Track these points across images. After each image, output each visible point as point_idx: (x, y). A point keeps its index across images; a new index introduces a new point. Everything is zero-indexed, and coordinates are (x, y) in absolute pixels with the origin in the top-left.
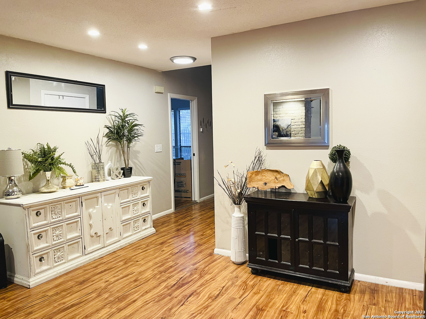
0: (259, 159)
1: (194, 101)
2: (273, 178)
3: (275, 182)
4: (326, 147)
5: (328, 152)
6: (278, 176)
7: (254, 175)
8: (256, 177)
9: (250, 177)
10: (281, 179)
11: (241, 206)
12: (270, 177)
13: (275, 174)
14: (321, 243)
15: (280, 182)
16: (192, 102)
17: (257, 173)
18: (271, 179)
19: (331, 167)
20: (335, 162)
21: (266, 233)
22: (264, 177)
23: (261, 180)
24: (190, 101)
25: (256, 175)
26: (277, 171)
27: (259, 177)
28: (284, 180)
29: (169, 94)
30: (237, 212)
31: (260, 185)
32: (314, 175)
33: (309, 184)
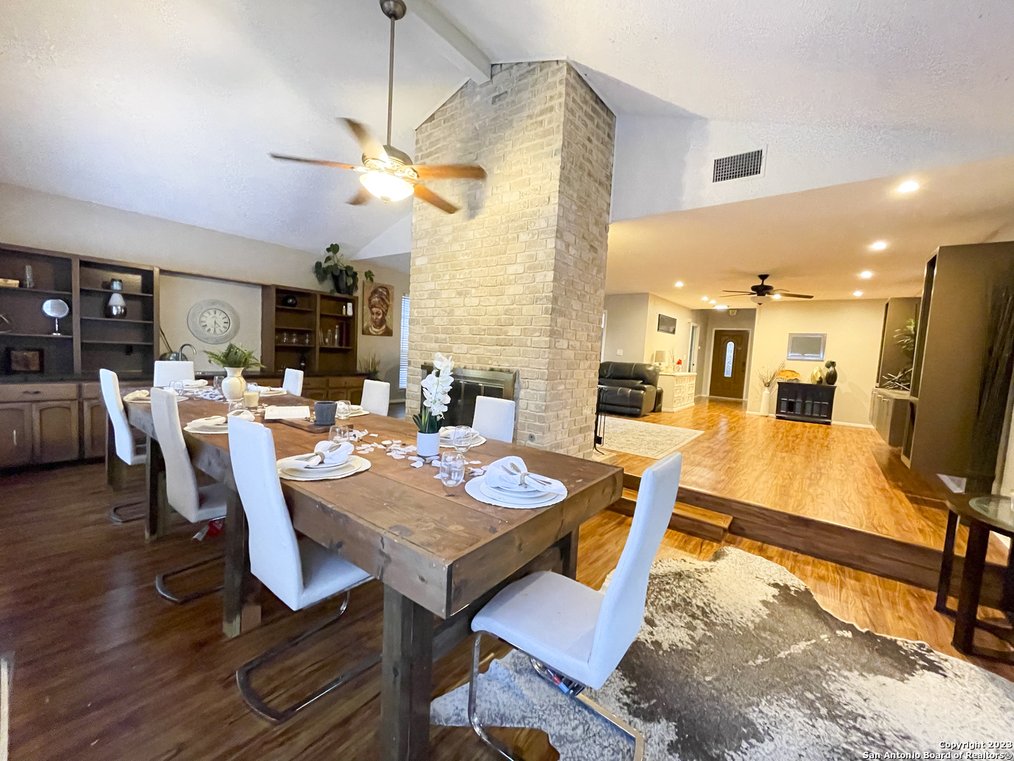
0: (783, 365)
2: (791, 374)
3: (792, 376)
4: (822, 361)
5: (824, 363)
8: (782, 374)
9: (779, 373)
11: (770, 388)
12: (789, 374)
13: (792, 372)
14: (819, 404)
15: (794, 377)
20: (828, 368)
21: (788, 399)
23: (785, 375)
25: (782, 372)
27: (784, 373)
28: (796, 376)
30: (766, 391)
31: (784, 377)
32: (816, 374)
33: (813, 377)
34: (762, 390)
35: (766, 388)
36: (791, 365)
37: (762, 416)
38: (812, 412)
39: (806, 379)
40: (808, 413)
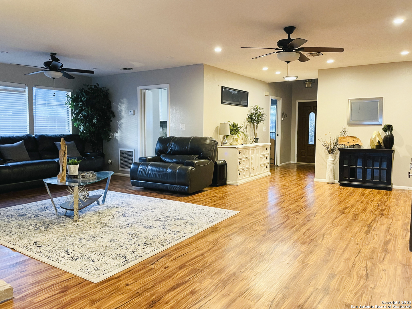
0: (344, 131)
1: (280, 100)
2: (352, 140)
3: (353, 142)
4: (381, 125)
5: (382, 127)
6: (355, 139)
7: (342, 139)
8: (343, 140)
9: (340, 139)
10: (356, 141)
11: (333, 155)
12: (350, 140)
13: (353, 138)
14: (378, 168)
15: (355, 142)
16: (279, 101)
17: (344, 138)
18: (351, 141)
19: (383, 135)
20: (386, 132)
21: (349, 166)
22: (347, 140)
23: (346, 141)
24: (277, 100)
25: (343, 139)
26: (354, 137)
27: (345, 140)
28: (357, 141)
29: (270, 96)
30: (330, 158)
31: (346, 143)
32: (375, 138)
33: (372, 142)
34: (327, 158)
35: (330, 156)
36: (352, 131)
37: (328, 183)
38: (373, 177)
39: (366, 145)
40: (369, 178)
